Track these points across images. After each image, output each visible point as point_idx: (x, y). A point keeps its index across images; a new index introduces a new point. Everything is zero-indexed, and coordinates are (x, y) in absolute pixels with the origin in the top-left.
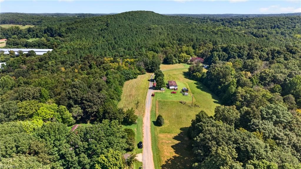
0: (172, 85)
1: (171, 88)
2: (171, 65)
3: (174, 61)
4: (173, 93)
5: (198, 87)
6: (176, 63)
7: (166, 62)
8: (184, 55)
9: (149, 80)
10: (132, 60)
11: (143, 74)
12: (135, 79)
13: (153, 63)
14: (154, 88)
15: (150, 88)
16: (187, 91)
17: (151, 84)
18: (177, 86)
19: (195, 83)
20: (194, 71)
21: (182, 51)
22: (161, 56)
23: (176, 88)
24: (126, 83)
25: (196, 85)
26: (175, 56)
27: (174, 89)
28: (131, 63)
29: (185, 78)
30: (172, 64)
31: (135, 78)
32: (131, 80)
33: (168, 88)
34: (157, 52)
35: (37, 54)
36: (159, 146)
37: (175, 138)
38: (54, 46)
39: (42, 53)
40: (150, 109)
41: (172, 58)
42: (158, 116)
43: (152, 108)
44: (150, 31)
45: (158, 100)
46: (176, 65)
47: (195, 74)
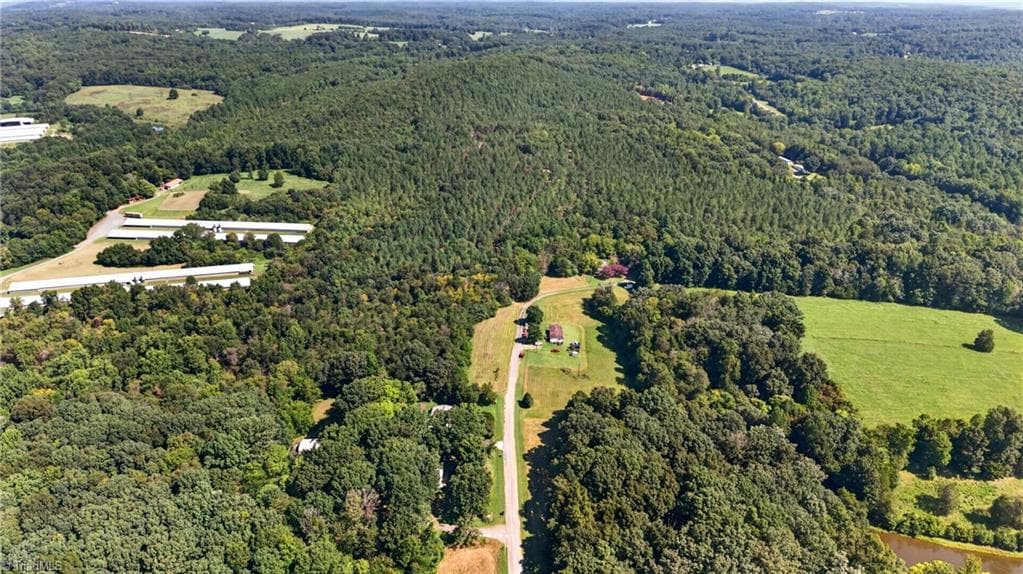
0: (554, 336)
1: (552, 340)
2: (563, 279)
3: (569, 271)
4: (555, 351)
5: (599, 338)
6: (574, 273)
7: (555, 271)
8: (591, 257)
9: (516, 322)
10: (487, 277)
11: (506, 306)
12: (492, 319)
13: (526, 284)
14: (523, 340)
15: (517, 341)
16: (577, 347)
17: (520, 331)
18: (562, 338)
19: (598, 329)
20: (601, 303)
21: (585, 248)
22: (545, 258)
23: (560, 341)
24: (478, 327)
25: (598, 333)
26: (572, 258)
27: (558, 344)
28: (486, 285)
29: (584, 313)
30: (566, 277)
31: (492, 316)
32: (484, 321)
33: (548, 340)
34: (535, 252)
35: (286, 238)
36: (524, 433)
37: (544, 424)
38: (309, 212)
39: (295, 239)
40: (515, 381)
41: (564, 266)
42: (525, 393)
43: (518, 379)
44: (526, 156)
45: (528, 365)
46: (573, 279)
47: (600, 309)
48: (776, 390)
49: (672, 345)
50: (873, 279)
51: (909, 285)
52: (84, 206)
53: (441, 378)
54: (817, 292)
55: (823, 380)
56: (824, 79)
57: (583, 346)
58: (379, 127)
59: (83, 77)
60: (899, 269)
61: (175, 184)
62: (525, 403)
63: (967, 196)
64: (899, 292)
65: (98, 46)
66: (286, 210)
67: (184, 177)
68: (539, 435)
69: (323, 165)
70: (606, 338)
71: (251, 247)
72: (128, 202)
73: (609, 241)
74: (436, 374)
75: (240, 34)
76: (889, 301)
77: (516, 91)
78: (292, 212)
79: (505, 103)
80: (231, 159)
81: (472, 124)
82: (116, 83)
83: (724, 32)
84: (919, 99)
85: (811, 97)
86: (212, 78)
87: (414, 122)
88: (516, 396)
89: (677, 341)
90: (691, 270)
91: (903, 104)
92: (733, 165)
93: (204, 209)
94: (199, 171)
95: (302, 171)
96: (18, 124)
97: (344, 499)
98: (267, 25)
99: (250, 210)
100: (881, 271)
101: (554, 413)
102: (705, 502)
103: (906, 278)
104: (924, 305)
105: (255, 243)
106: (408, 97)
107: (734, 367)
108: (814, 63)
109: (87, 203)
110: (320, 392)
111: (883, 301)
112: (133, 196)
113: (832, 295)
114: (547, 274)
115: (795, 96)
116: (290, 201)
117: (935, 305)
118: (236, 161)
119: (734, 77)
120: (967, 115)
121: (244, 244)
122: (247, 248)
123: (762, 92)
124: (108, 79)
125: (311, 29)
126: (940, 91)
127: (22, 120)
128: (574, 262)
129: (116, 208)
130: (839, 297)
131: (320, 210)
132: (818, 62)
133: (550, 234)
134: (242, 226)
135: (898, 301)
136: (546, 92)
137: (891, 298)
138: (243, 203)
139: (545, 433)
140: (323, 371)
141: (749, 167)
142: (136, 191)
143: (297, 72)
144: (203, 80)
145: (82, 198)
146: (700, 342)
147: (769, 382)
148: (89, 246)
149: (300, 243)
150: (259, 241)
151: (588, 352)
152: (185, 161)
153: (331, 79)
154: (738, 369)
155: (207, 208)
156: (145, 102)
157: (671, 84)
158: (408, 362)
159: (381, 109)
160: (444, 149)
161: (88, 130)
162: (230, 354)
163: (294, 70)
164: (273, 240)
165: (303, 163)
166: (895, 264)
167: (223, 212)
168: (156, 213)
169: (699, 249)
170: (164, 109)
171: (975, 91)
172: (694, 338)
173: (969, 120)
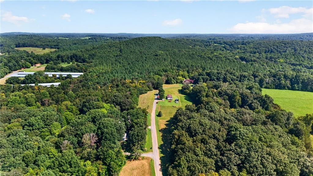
0: (169, 97)
1: (168, 99)
3: (173, 82)
4: (170, 102)
6: (175, 83)
7: (168, 82)
8: (180, 78)
9: (155, 95)
10: (144, 81)
11: (151, 90)
13: (158, 83)
14: (158, 99)
15: (155, 99)
16: (178, 100)
17: (156, 97)
18: (172, 98)
19: (184, 97)
20: (185, 89)
21: (179, 75)
22: (164, 78)
23: (171, 99)
24: (141, 96)
26: (174, 78)
27: (170, 100)
28: (143, 83)
29: (179, 93)
30: (172, 84)
31: (146, 93)
32: (143, 94)
34: (161, 76)
35: (73, 76)
36: (159, 124)
37: (167, 121)
38: (83, 70)
39: (77, 76)
40: (155, 109)
41: (171, 80)
42: (159, 111)
43: (156, 109)
44: (156, 57)
45: (160, 105)
46: (174, 85)
47: (185, 91)
48: (256, 107)
49: (214, 95)
53: (126, 105)
55: (274, 104)
57: (180, 100)
58: (109, 52)
60: (288, 78)
61: (38, 65)
62: (159, 115)
64: (289, 86)
66: (75, 69)
67: (42, 63)
68: (165, 125)
69: (89, 59)
70: (188, 99)
72: (21, 69)
73: (186, 73)
74: (125, 104)
75: (68, 38)
77: (153, 45)
78: (77, 70)
79: (149, 47)
80: (58, 58)
81: (139, 51)
82: (27, 47)
87: (120, 51)
88: (156, 113)
89: (215, 94)
90: (216, 80)
93: (46, 69)
97: (82, 138)
98: (77, 37)
99: (62, 70)
101: (170, 118)
103: (291, 81)
104: (298, 90)
105: (62, 77)
107: (238, 100)
110: (79, 112)
111: (284, 89)
112: (23, 67)
113: (266, 88)
114: (165, 83)
116: (76, 67)
117: (302, 90)
118: (60, 59)
121: (59, 78)
122: (60, 79)
129: (17, 70)
131: (86, 69)
133: (166, 71)
134: (58, 74)
135: (289, 89)
136: (162, 45)
137: (286, 88)
138: (60, 67)
139: (167, 124)
140: (80, 104)
141: (229, 60)
147: (253, 104)
148: (4, 79)
150: (64, 76)
151: (182, 102)
152: (43, 58)
154: (240, 101)
155: (48, 69)
156: (34, 51)
158: (113, 99)
159: (110, 47)
160: (130, 56)
162: (45, 101)
164: (69, 76)
165: (82, 59)
167: (53, 70)
168: (30, 71)
169: (218, 73)
172: (221, 93)
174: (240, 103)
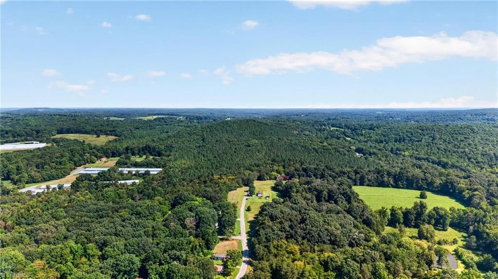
0: (259, 194)
1: (259, 195)
2: (263, 181)
3: (266, 178)
4: (260, 198)
5: (277, 196)
6: (268, 179)
7: (260, 178)
8: (274, 173)
9: (245, 191)
10: (233, 177)
11: (241, 187)
13: (248, 179)
14: (248, 195)
15: (245, 196)
16: (269, 197)
17: (246, 194)
18: (263, 194)
19: (277, 194)
20: (278, 185)
21: (273, 171)
22: (256, 174)
23: (262, 196)
24: (230, 193)
26: (267, 174)
28: (233, 179)
29: (272, 190)
31: (235, 190)
32: (232, 191)
33: (257, 195)
34: (253, 171)
35: (151, 173)
36: (248, 217)
37: (255, 215)
38: (161, 165)
39: (156, 173)
40: (244, 205)
41: (264, 176)
42: (248, 207)
43: (246, 204)
44: (249, 148)
45: (250, 201)
46: (267, 181)
47: (277, 187)
49: (303, 191)
50: (382, 178)
51: (396, 181)
52: (69, 163)
53: (216, 200)
54: (362, 184)
55: (358, 199)
56: (374, 130)
57: (271, 197)
58: (188, 141)
59: (58, 130)
60: (391, 175)
61: (104, 159)
62: (248, 210)
63: (426, 161)
64: (393, 184)
65: (62, 121)
66: (152, 164)
67: (108, 157)
68: (253, 218)
69: (166, 152)
70: (279, 196)
71: (138, 175)
72: (85, 164)
73: (281, 169)
74: (215, 198)
75: (124, 119)
76: (390, 187)
78: (154, 165)
80: (127, 151)
81: (227, 140)
82: (72, 133)
83: (334, 118)
84: (412, 134)
85: (368, 135)
86: (114, 131)
87: (203, 140)
88: (245, 208)
89: (305, 190)
91: (405, 136)
92: (333, 151)
93: (117, 165)
94: (114, 155)
95: (157, 154)
96: (33, 143)
97: (184, 222)
98: (135, 116)
99: (136, 165)
100: (385, 175)
102: (309, 217)
103: (394, 178)
104: (403, 188)
105: (139, 174)
106: (200, 132)
107: (325, 196)
108: (370, 125)
109: (71, 162)
111: (387, 187)
112: (88, 162)
113: (368, 185)
114: (258, 180)
115: (362, 135)
116: (153, 161)
117: (407, 188)
118: (129, 151)
119: (337, 130)
120: (431, 139)
121: (135, 175)
123: (348, 135)
124: (69, 131)
125: (155, 117)
126: (420, 131)
127: (34, 142)
128: (267, 175)
129: (80, 166)
130: (371, 186)
131: (165, 164)
132: (372, 125)
133: (258, 166)
134: (134, 170)
135: (393, 187)
136: (257, 131)
137: (390, 186)
138: (134, 163)
139: (255, 217)
141: (339, 152)
142: (89, 160)
143: (150, 129)
144: (110, 131)
145: (69, 160)
146: (313, 191)
148: (72, 176)
149: (158, 173)
150: (141, 173)
152: (109, 151)
153: (166, 131)
155: (119, 164)
156: (86, 139)
157: (309, 131)
158: (204, 194)
160: (215, 147)
161: (65, 144)
162: (136, 197)
163: (149, 128)
164: (147, 173)
165: (157, 151)
166: (390, 173)
167: (126, 166)
168: (97, 167)
169: (315, 169)
170: (94, 141)
171: (434, 131)
173: (432, 140)
174: (327, 198)
